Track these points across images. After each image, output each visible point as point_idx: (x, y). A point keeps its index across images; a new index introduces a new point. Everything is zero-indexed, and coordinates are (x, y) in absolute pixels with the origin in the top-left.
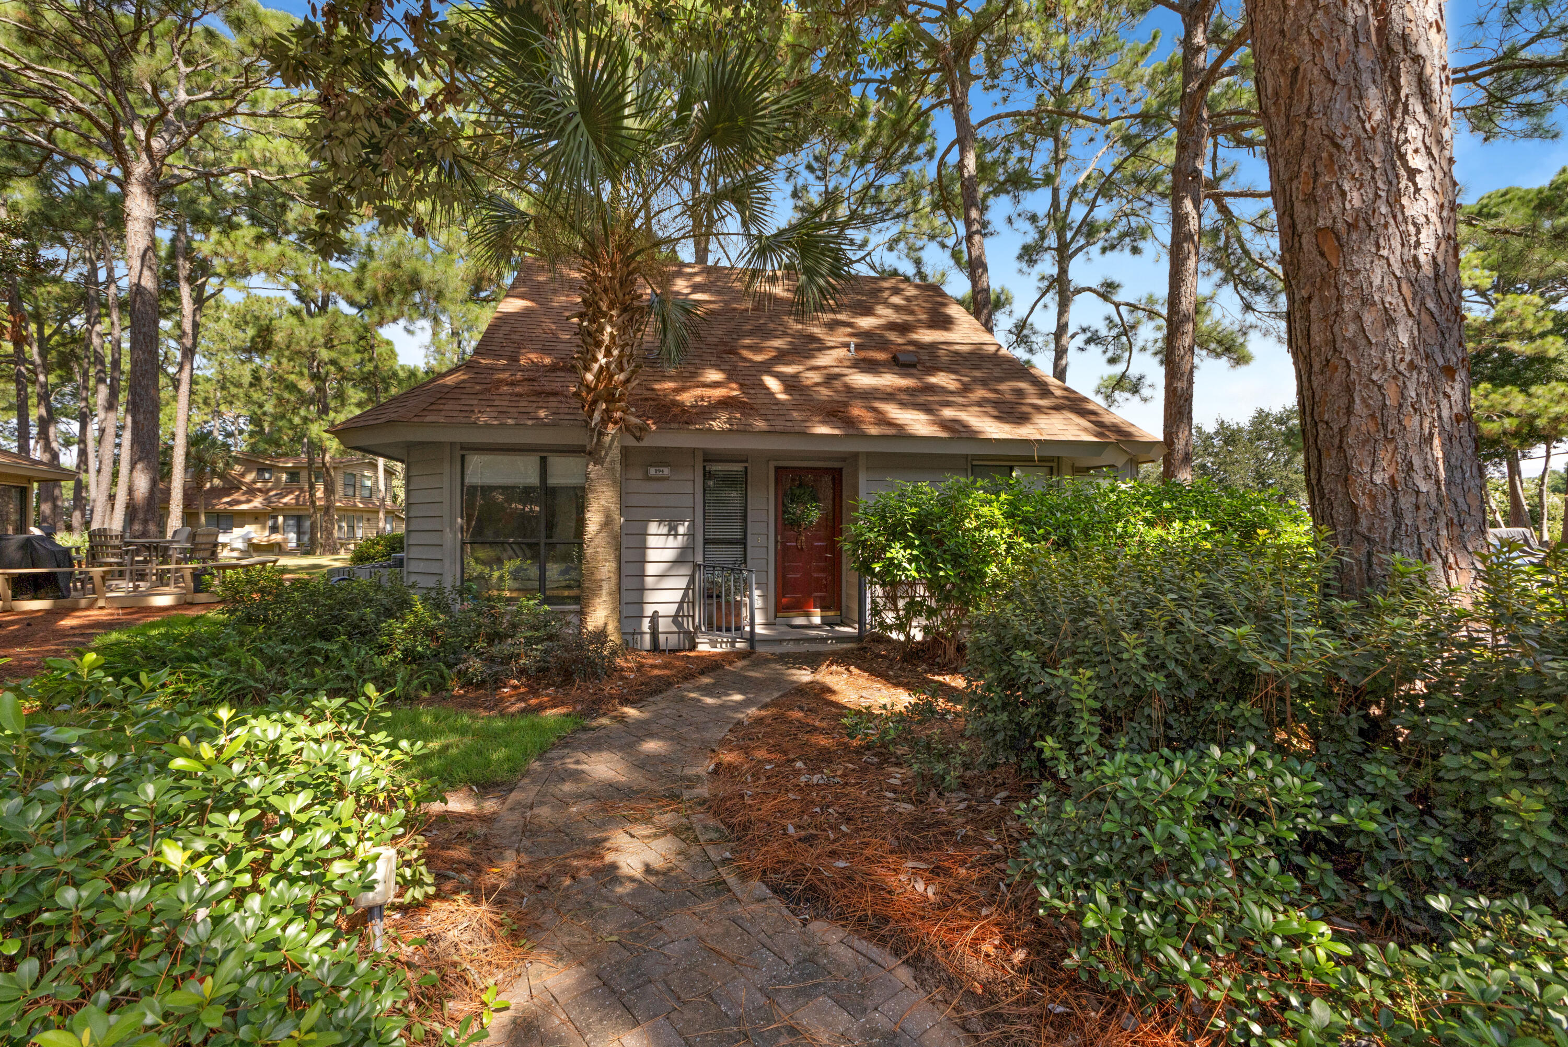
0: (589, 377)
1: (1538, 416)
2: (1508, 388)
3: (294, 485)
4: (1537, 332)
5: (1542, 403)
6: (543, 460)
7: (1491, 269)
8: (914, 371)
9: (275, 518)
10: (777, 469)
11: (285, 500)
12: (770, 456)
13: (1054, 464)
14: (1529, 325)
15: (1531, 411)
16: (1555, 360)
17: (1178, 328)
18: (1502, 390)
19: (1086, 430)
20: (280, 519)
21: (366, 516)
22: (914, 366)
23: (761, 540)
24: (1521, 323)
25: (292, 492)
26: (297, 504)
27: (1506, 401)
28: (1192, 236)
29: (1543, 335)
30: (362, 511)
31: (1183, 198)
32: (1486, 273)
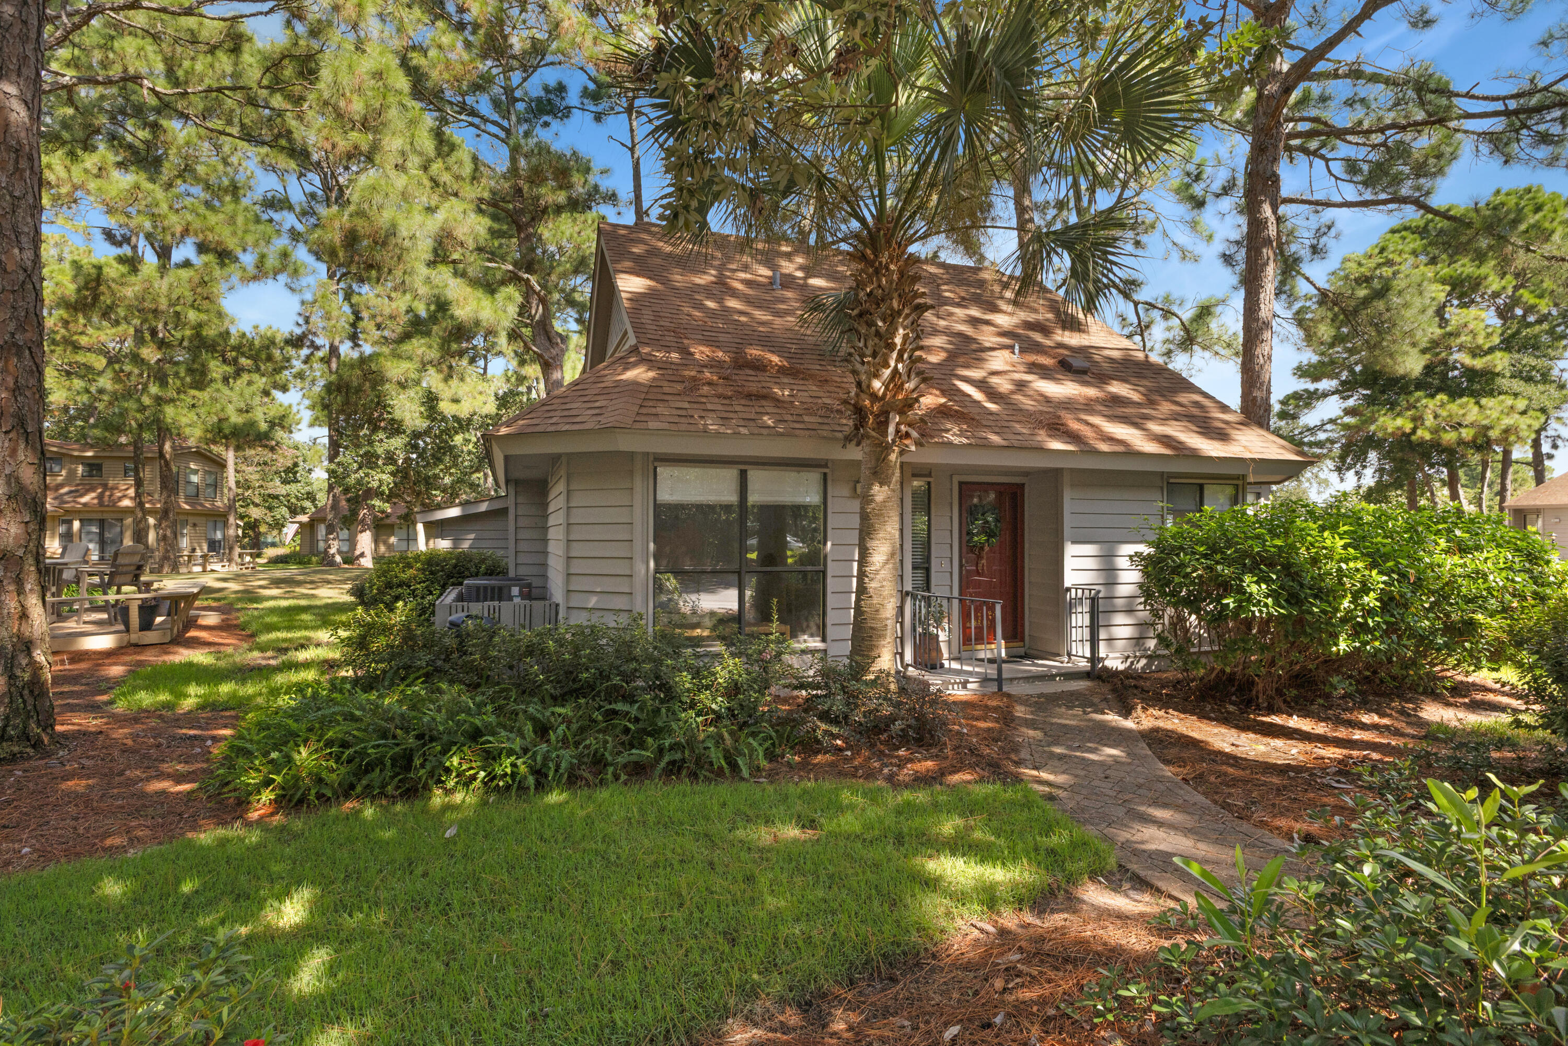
0: (877, 384)
1: (1491, 428)
2: (1465, 399)
3: (96, 480)
4: (1486, 347)
5: (1495, 414)
6: (743, 475)
7: (1443, 284)
8: (1087, 378)
9: (70, 522)
10: (961, 484)
11: (84, 500)
12: (953, 470)
13: (1240, 482)
14: (1480, 341)
15: (1485, 422)
16: (1498, 374)
17: (1257, 336)
18: (1459, 401)
19: (1283, 447)
20: (76, 525)
21: (191, 520)
22: (1084, 372)
23: (946, 565)
24: (1474, 338)
25: (93, 489)
26: (101, 504)
27: (1462, 412)
28: (1271, 242)
29: (1491, 350)
30: (187, 513)
31: (1262, 202)
32: (1441, 287)
